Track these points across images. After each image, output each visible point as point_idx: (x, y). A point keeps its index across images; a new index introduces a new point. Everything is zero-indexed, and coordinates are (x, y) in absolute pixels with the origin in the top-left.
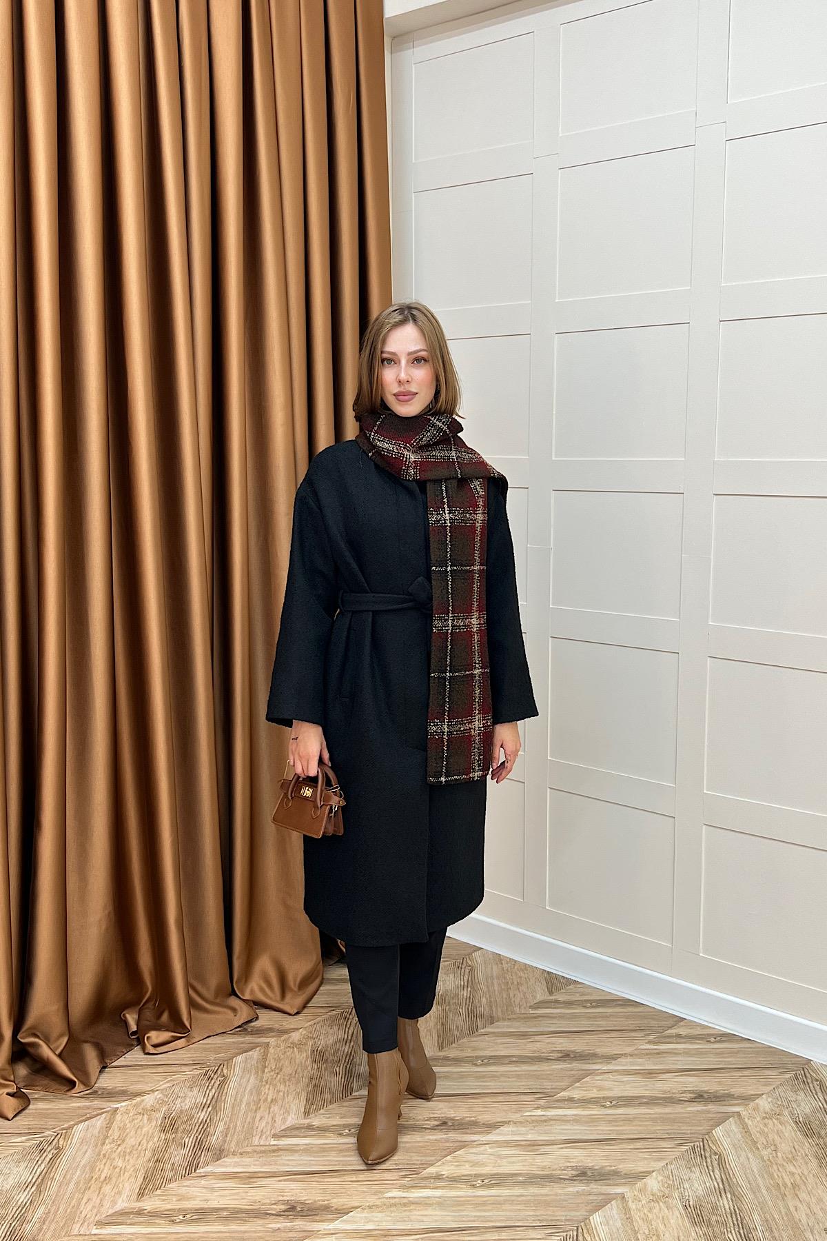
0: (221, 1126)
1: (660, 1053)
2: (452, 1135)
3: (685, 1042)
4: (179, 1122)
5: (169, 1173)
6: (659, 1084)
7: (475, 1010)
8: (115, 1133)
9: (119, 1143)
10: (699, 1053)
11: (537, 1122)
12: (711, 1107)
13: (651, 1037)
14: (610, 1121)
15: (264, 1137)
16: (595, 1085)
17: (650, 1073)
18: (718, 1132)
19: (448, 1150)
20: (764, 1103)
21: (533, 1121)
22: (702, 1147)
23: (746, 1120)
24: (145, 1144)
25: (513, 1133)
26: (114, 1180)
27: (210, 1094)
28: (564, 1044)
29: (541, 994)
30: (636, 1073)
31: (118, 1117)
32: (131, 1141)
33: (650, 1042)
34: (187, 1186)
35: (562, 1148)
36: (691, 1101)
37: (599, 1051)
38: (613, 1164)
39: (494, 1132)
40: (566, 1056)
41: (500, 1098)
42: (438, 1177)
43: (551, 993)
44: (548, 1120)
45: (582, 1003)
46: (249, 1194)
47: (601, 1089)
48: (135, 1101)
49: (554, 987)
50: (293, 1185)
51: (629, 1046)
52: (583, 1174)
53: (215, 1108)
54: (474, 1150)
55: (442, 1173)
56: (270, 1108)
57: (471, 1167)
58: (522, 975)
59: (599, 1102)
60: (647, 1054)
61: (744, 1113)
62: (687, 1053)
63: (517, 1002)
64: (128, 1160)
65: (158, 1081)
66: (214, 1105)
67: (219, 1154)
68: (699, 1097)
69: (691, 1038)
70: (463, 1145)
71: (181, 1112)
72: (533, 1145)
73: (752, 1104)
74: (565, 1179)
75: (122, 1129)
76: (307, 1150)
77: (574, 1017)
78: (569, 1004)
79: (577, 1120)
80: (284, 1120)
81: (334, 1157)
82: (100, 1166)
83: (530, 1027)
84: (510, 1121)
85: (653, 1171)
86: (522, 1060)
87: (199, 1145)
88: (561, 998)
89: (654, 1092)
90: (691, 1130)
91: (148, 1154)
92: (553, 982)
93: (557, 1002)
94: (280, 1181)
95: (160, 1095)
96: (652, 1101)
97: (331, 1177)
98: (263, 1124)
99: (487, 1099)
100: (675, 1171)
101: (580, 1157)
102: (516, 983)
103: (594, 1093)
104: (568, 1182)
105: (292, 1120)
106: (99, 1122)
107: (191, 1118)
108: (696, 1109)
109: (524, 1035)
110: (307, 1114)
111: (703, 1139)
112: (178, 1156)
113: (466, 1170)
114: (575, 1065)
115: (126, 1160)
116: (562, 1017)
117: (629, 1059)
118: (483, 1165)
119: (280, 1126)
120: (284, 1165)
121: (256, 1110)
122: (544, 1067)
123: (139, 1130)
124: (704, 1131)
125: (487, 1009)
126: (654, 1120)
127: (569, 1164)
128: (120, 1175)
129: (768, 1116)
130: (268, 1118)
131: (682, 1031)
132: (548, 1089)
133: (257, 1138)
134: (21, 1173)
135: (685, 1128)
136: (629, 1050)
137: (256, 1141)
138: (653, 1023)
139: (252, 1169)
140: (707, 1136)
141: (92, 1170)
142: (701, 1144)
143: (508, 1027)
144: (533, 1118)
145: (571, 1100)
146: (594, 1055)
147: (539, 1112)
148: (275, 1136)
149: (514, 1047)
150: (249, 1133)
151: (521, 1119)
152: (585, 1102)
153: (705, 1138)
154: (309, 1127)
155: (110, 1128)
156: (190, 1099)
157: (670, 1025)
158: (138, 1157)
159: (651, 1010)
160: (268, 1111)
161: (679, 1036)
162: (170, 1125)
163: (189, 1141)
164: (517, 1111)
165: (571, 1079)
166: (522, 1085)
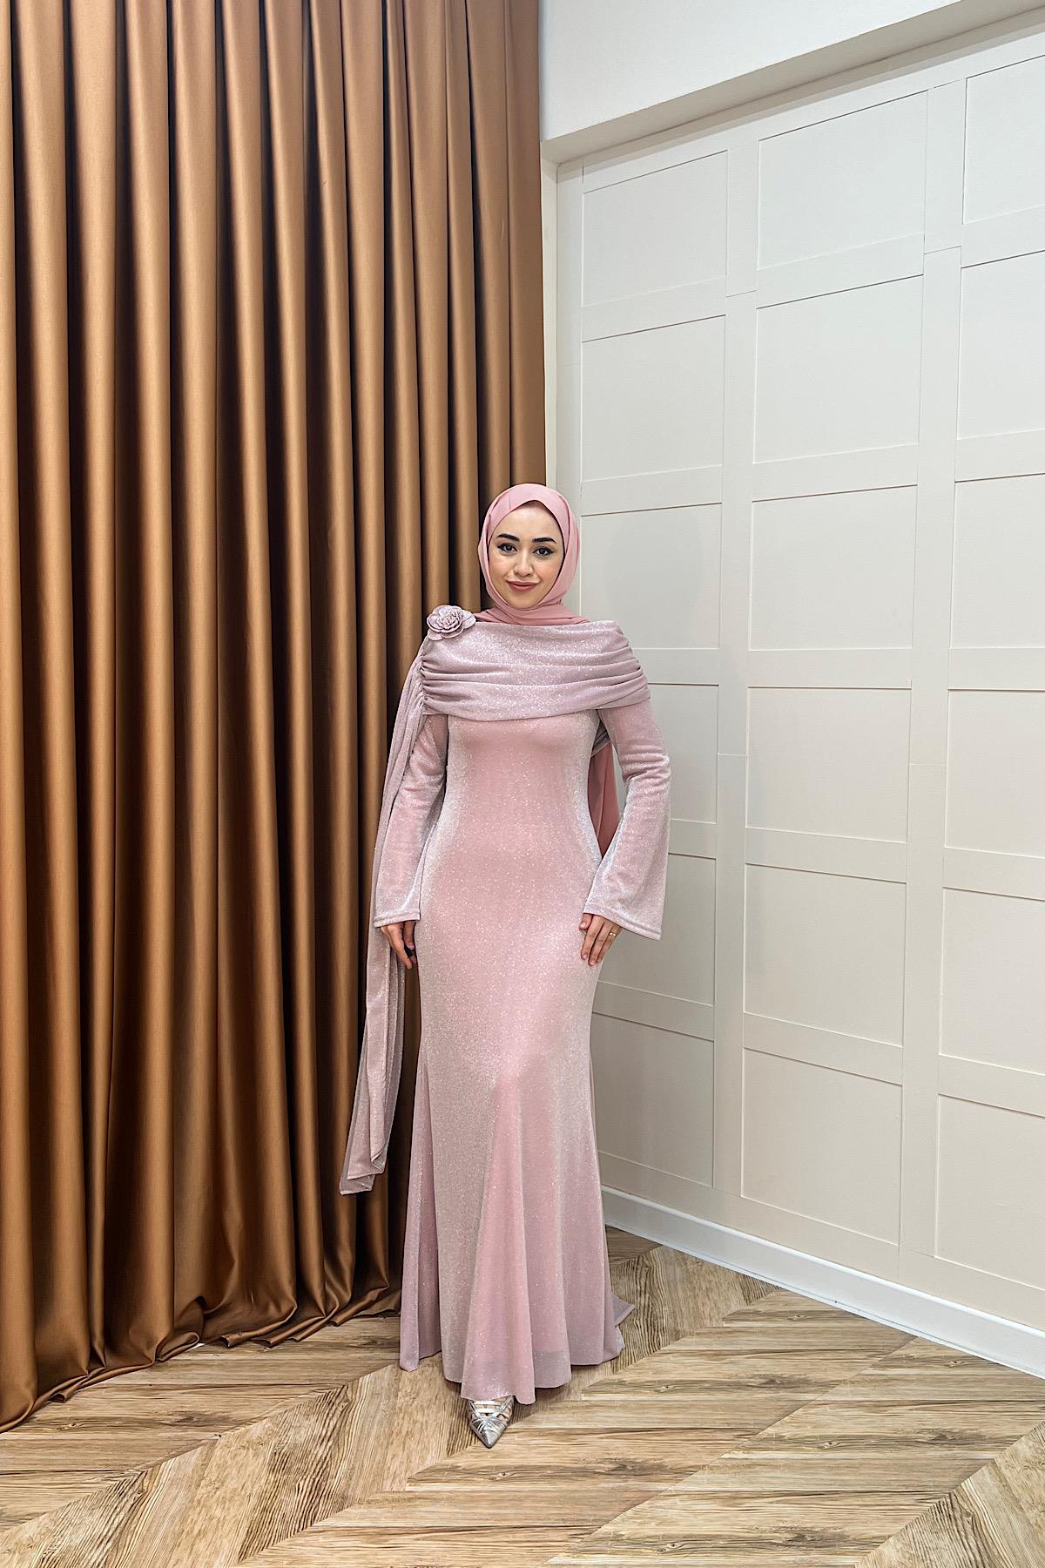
0: (344, 1466)
1: (888, 1380)
2: (633, 1483)
3: (918, 1367)
4: (292, 1459)
5: (278, 1527)
6: (888, 1421)
7: (656, 1322)
8: (212, 1473)
9: (216, 1486)
10: (938, 1380)
11: (738, 1466)
12: (957, 1451)
13: (876, 1360)
14: (831, 1468)
15: (397, 1480)
16: (810, 1420)
17: (877, 1406)
18: (969, 1485)
19: (628, 1503)
20: (1024, 1448)
21: (733, 1467)
22: (950, 1505)
23: (1003, 1469)
24: (250, 1488)
25: (710, 1482)
26: (210, 1535)
27: (331, 1423)
28: (768, 1367)
29: (736, 1303)
30: (859, 1405)
31: (218, 1452)
32: (232, 1484)
33: (874, 1366)
34: (302, 1545)
35: (771, 1503)
36: (932, 1443)
37: (812, 1376)
38: (837, 1525)
39: (686, 1479)
40: (771, 1382)
41: (691, 1435)
42: (617, 1538)
43: (748, 1301)
44: (752, 1465)
45: (788, 1316)
46: (379, 1557)
47: (816, 1426)
48: (237, 1432)
49: (752, 1295)
50: (433, 1545)
51: (850, 1370)
52: (800, 1537)
53: (336, 1443)
54: (660, 1503)
55: (622, 1533)
56: (404, 1443)
57: (658, 1525)
58: (711, 1278)
59: (816, 1442)
60: (872, 1381)
61: (999, 1461)
62: (921, 1380)
63: (707, 1313)
64: (229, 1509)
65: (268, 1405)
66: (335, 1437)
67: (342, 1502)
68: (941, 1438)
69: (926, 1362)
70: (648, 1496)
71: (295, 1445)
72: (734, 1498)
73: (1009, 1450)
74: (778, 1545)
75: (222, 1467)
76: (451, 1499)
77: (779, 1332)
78: (771, 1316)
79: (789, 1466)
80: (423, 1459)
81: (486, 1509)
82: (193, 1515)
83: (725, 1345)
84: (704, 1466)
85: (889, 1537)
86: (716, 1386)
87: (317, 1491)
88: (762, 1308)
89: (883, 1430)
90: (934, 1481)
91: (254, 1501)
92: (750, 1288)
93: (757, 1313)
94: (418, 1539)
95: (269, 1424)
96: (882, 1443)
97: (482, 1535)
98: (397, 1464)
99: (673, 1437)
100: (917, 1537)
101: (796, 1516)
102: (704, 1288)
103: (808, 1431)
104: (782, 1548)
105: (431, 1460)
106: (194, 1457)
107: (306, 1454)
108: (939, 1454)
109: (718, 1355)
110: (450, 1451)
111: (950, 1494)
112: (291, 1503)
113: (650, 1530)
114: (783, 1394)
115: (226, 1507)
116: (763, 1332)
117: (849, 1388)
118: (672, 1523)
119: (417, 1467)
120: (422, 1518)
121: (388, 1443)
122: (744, 1395)
123: (242, 1469)
124: (952, 1484)
125: (671, 1321)
126: (886, 1467)
127: (781, 1525)
128: (217, 1528)
129: (1030, 1465)
130: (402, 1456)
131: (914, 1353)
132: (751, 1425)
133: (389, 1482)
134: (96, 1523)
135: (927, 1480)
136: (848, 1375)
137: (387, 1485)
138: (877, 1341)
139: (383, 1523)
140: (954, 1491)
141: (183, 1520)
142: (949, 1500)
143: (697, 1344)
144: (734, 1462)
145: (780, 1439)
146: (806, 1382)
147: (740, 1455)
148: (410, 1480)
149: (705, 1369)
150: (379, 1475)
151: (717, 1463)
152: (798, 1443)
153: (954, 1492)
154: (454, 1469)
155: (206, 1465)
156: (305, 1430)
157: (896, 1345)
158: (241, 1504)
159: (873, 1325)
160: (402, 1448)
161: (909, 1358)
162: (280, 1463)
163: (305, 1485)
164: (712, 1453)
165: (779, 1412)
166: (718, 1419)
